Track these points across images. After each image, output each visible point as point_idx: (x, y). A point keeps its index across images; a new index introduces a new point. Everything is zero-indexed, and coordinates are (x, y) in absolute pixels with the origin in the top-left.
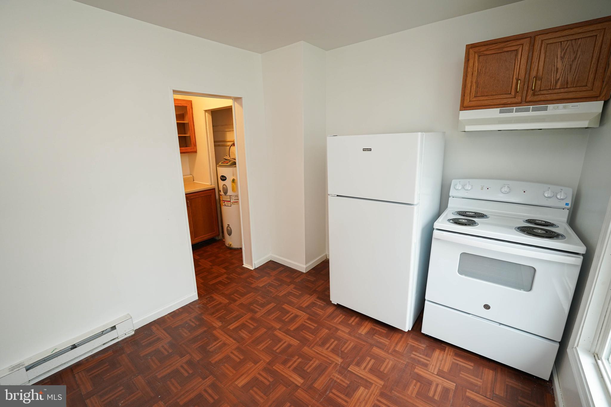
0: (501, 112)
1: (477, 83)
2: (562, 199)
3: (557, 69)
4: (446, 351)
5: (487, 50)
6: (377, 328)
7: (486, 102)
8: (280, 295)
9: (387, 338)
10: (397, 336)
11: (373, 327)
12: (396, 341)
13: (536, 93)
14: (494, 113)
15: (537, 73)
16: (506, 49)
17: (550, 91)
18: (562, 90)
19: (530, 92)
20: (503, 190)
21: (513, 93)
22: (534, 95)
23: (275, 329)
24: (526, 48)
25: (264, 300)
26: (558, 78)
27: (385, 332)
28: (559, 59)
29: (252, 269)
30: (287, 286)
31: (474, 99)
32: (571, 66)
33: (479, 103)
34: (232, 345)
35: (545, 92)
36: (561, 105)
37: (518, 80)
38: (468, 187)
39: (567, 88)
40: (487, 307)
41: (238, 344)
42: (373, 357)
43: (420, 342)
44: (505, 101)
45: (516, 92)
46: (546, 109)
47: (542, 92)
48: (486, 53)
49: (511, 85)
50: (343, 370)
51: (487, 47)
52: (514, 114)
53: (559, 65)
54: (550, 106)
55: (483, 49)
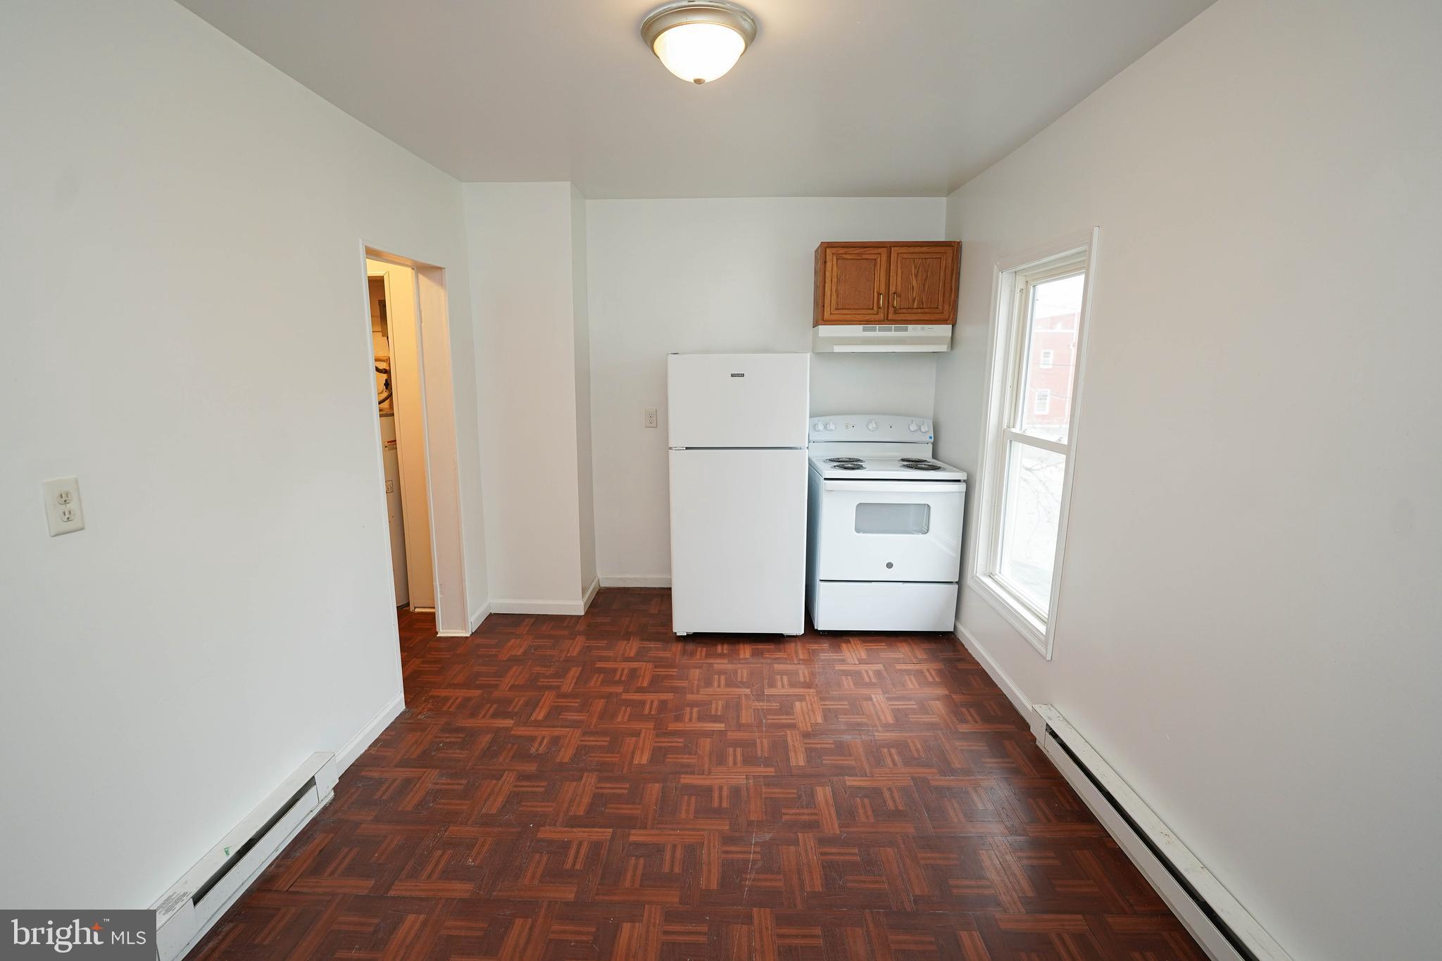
0: (864, 330)
1: (837, 291)
2: (926, 432)
3: (913, 287)
4: (852, 642)
5: (845, 253)
6: (760, 647)
7: (849, 317)
8: (572, 655)
9: (780, 651)
10: (791, 647)
11: (753, 647)
12: (793, 651)
13: (897, 312)
14: (856, 330)
15: (896, 288)
16: (864, 256)
17: (910, 310)
18: (919, 311)
19: (891, 310)
20: (870, 427)
21: (875, 308)
22: (895, 313)
23: (621, 694)
24: (884, 258)
25: (552, 669)
26: (914, 296)
27: (773, 647)
28: (913, 276)
29: (468, 635)
30: (572, 641)
31: (836, 312)
32: (924, 285)
33: (842, 317)
34: (570, 734)
35: (904, 311)
36: (919, 326)
37: (879, 294)
38: (832, 427)
39: (923, 308)
40: (890, 565)
41: (580, 729)
42: (782, 673)
43: (820, 644)
44: (868, 317)
45: (879, 307)
46: (906, 330)
47: (901, 311)
48: (845, 256)
49: (872, 299)
50: (760, 696)
51: (845, 250)
52: (878, 332)
53: (914, 283)
54: (910, 327)
55: (841, 251)
